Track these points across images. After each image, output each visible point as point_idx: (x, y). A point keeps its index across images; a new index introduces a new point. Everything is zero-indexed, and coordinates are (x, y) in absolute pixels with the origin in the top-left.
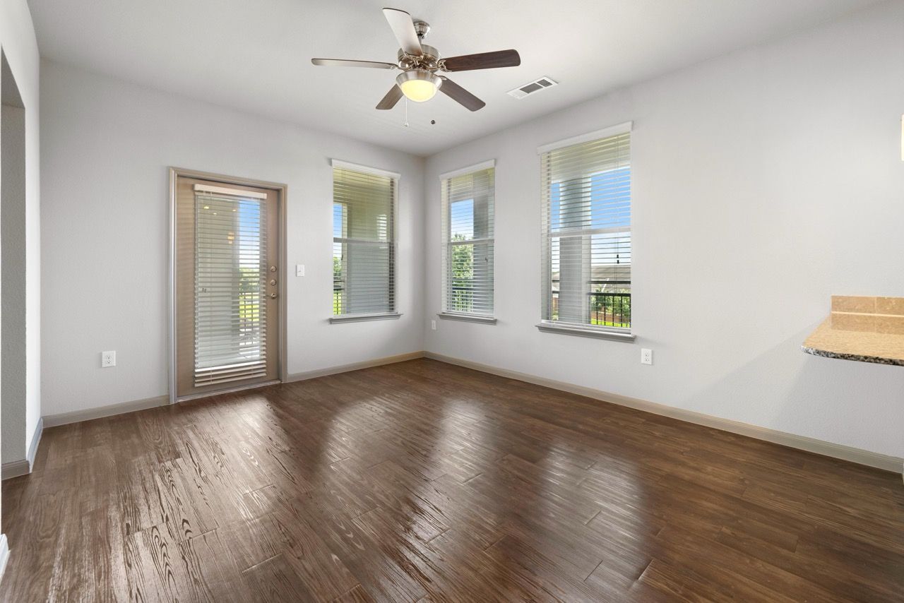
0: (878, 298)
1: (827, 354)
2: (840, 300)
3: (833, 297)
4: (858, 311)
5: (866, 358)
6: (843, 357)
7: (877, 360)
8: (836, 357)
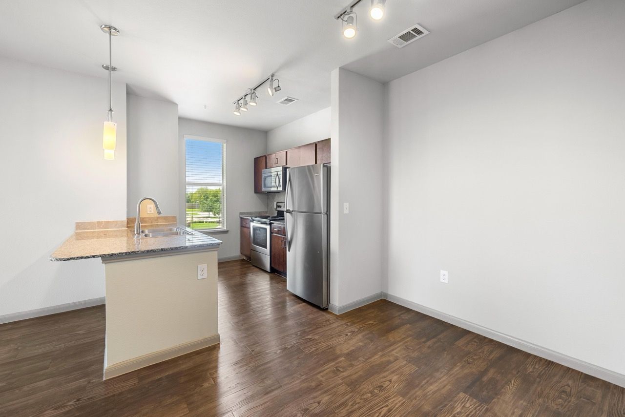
0: (97, 222)
1: (61, 260)
2: (80, 224)
3: (77, 223)
4: (88, 229)
5: (77, 258)
6: (68, 259)
7: (82, 258)
8: (65, 260)
